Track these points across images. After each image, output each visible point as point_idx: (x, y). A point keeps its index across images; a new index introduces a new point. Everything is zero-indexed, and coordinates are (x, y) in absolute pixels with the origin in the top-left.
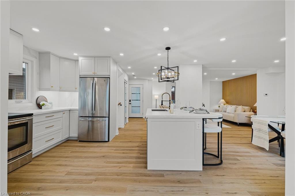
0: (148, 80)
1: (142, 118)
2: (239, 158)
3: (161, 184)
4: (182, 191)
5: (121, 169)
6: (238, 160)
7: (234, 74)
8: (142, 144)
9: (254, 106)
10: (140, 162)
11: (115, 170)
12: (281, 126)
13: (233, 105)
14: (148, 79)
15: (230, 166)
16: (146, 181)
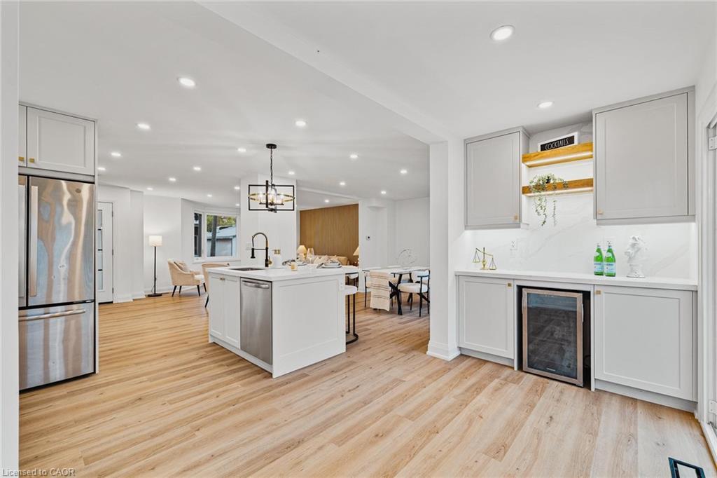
0: (131, 191)
1: (112, 302)
2: (368, 327)
3: (315, 383)
4: (346, 377)
5: (221, 397)
6: (369, 329)
7: (327, 201)
8: (207, 352)
9: (354, 254)
10: (245, 375)
11: (213, 402)
12: (397, 276)
13: (322, 255)
14: (131, 188)
15: (367, 337)
16: (290, 390)
